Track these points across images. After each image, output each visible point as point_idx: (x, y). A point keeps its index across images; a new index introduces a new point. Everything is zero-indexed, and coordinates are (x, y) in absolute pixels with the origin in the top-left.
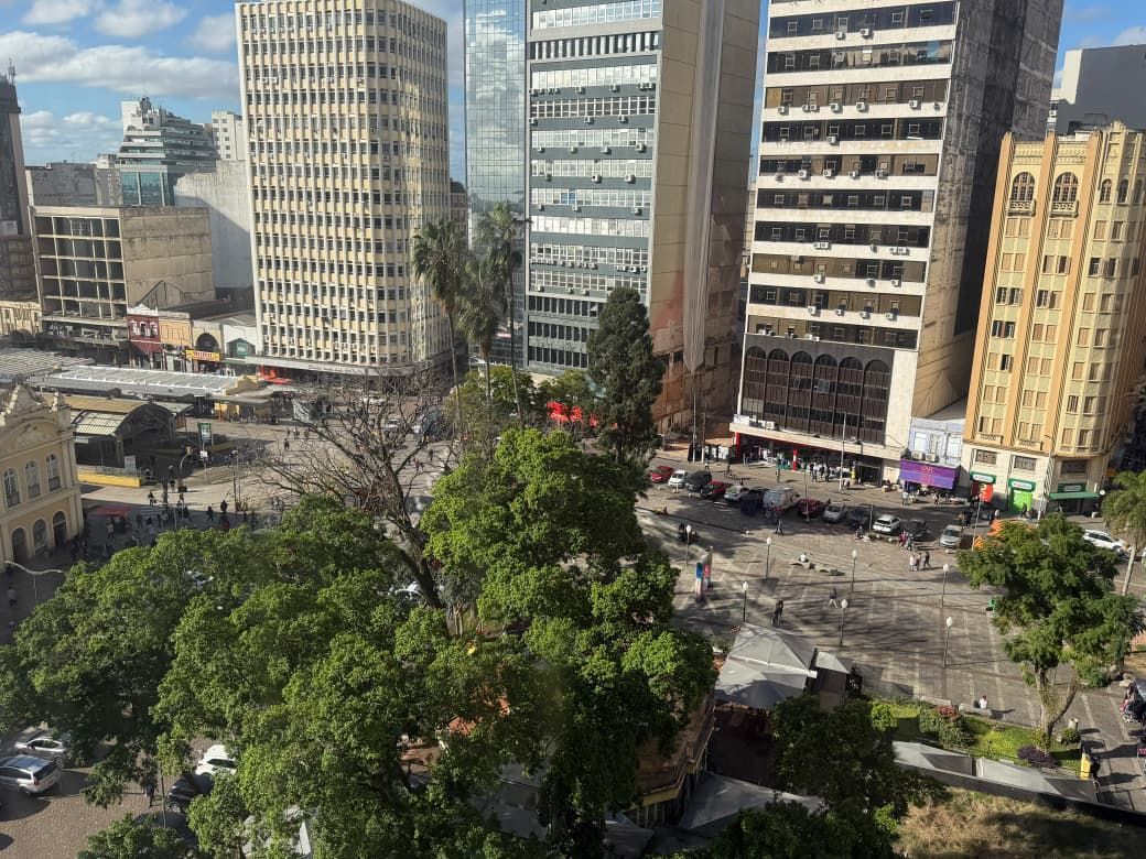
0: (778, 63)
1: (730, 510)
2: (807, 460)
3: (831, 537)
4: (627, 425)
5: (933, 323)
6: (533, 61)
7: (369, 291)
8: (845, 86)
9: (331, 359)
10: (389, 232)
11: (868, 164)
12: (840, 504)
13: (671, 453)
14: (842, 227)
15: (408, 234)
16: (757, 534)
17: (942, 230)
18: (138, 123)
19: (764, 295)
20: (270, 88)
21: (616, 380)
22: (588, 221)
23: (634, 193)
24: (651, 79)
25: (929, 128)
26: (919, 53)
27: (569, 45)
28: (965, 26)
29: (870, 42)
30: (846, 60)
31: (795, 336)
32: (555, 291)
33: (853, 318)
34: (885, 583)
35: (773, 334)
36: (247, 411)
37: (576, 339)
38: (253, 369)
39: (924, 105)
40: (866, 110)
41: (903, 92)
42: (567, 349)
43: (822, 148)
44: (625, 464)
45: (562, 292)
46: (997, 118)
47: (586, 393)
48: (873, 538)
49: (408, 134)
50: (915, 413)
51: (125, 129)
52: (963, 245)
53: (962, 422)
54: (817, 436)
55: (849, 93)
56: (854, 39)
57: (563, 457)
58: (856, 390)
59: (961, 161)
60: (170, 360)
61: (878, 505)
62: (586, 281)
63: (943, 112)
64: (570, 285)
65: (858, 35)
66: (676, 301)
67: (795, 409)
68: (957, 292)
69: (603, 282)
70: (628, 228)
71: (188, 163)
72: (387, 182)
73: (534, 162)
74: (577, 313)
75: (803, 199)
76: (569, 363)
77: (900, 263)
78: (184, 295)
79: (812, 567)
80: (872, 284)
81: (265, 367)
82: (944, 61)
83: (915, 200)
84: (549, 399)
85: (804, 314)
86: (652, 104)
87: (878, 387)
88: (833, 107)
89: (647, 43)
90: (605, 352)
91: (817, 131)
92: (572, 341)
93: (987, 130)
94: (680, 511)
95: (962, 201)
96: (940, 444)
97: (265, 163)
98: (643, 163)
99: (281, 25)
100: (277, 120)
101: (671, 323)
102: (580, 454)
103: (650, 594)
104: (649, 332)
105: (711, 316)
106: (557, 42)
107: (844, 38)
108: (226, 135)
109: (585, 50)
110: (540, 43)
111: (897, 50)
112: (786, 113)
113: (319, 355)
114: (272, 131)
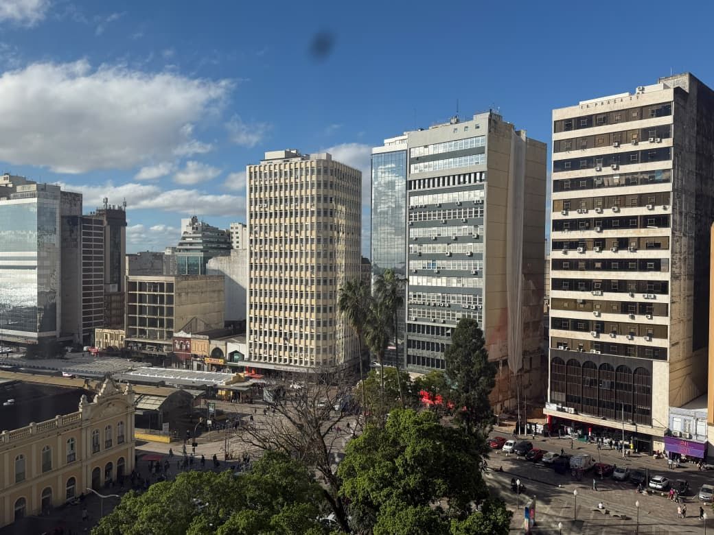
0: (560, 186)
1: (547, 470)
2: (599, 435)
3: (620, 491)
4: (472, 408)
5: (677, 343)
6: (410, 191)
7: (312, 322)
8: (604, 197)
9: (287, 363)
10: (325, 287)
11: (623, 244)
12: (625, 467)
13: (504, 428)
14: (609, 281)
15: (336, 287)
16: (567, 488)
17: (677, 283)
18: (190, 230)
19: (560, 324)
20: (262, 210)
21: (464, 377)
22: (444, 279)
23: (472, 262)
24: (481, 198)
25: (661, 221)
26: (650, 177)
27: (431, 181)
28: (678, 161)
29: (617, 172)
30: (603, 183)
31: (584, 351)
32: (424, 320)
33: (622, 339)
34: (661, 526)
35: (569, 349)
36: (237, 394)
37: (438, 350)
38: (242, 369)
39: (656, 207)
40: (619, 211)
41: (642, 200)
42: (432, 357)
43: (592, 234)
44: (473, 435)
45: (429, 321)
46: (706, 214)
47: (445, 386)
48: (650, 493)
49: (338, 232)
50: (671, 404)
51: (182, 233)
52: (692, 293)
53: (705, 410)
54: (604, 419)
55: (607, 202)
56: (607, 171)
57: (430, 428)
58: (628, 387)
59: (684, 240)
60: (195, 364)
61: (651, 469)
62: (443, 314)
63: (669, 211)
64: (433, 317)
65: (610, 168)
66: (502, 326)
67: (588, 399)
68: (691, 323)
69: (454, 315)
70: (469, 283)
71: (215, 251)
72: (325, 259)
73: (411, 246)
74: (438, 334)
75: (582, 265)
76: (433, 366)
77: (651, 304)
78: (207, 325)
79: (607, 513)
80: (633, 318)
81: (249, 367)
82: (667, 181)
83: (657, 265)
84: (420, 389)
85: (589, 336)
86: (482, 212)
87: (644, 385)
88: (597, 210)
89: (478, 178)
90: (456, 359)
91: (587, 224)
92: (435, 352)
93: (700, 221)
94: (511, 469)
95: (689, 265)
96: (691, 426)
97: (258, 250)
98: (477, 244)
99: (270, 176)
100: (266, 227)
101: (498, 341)
102: (441, 427)
103: (492, 529)
104: (485, 347)
105: (525, 337)
106: (424, 180)
107: (600, 170)
108: (237, 235)
109: (441, 183)
110: (415, 181)
111: (636, 176)
112: (567, 214)
113: (280, 360)
114: (262, 233)
